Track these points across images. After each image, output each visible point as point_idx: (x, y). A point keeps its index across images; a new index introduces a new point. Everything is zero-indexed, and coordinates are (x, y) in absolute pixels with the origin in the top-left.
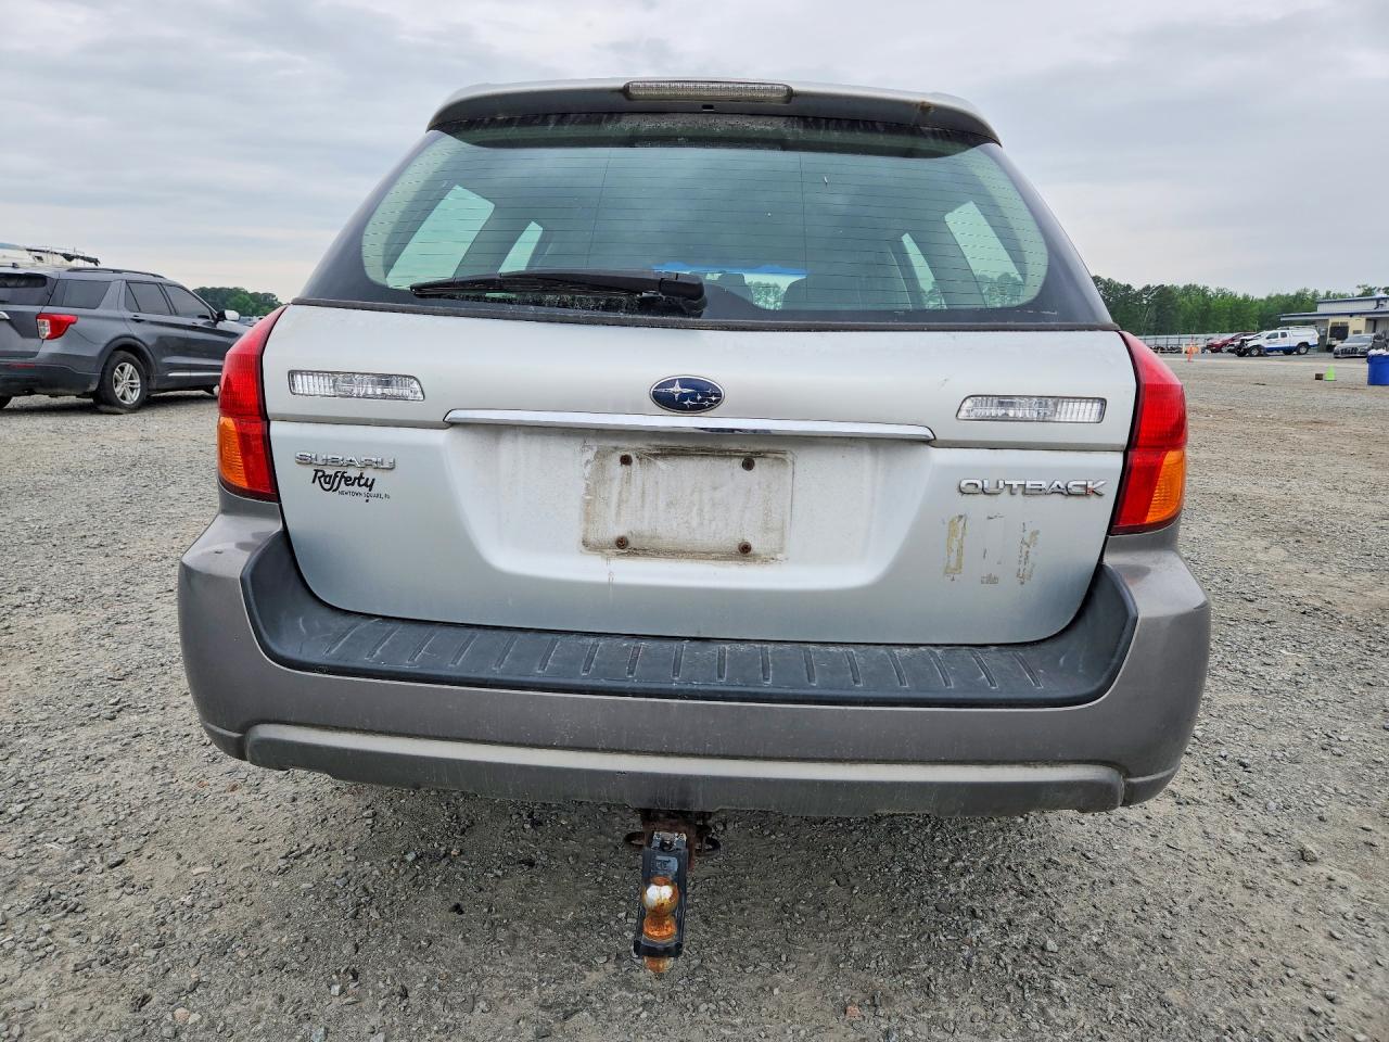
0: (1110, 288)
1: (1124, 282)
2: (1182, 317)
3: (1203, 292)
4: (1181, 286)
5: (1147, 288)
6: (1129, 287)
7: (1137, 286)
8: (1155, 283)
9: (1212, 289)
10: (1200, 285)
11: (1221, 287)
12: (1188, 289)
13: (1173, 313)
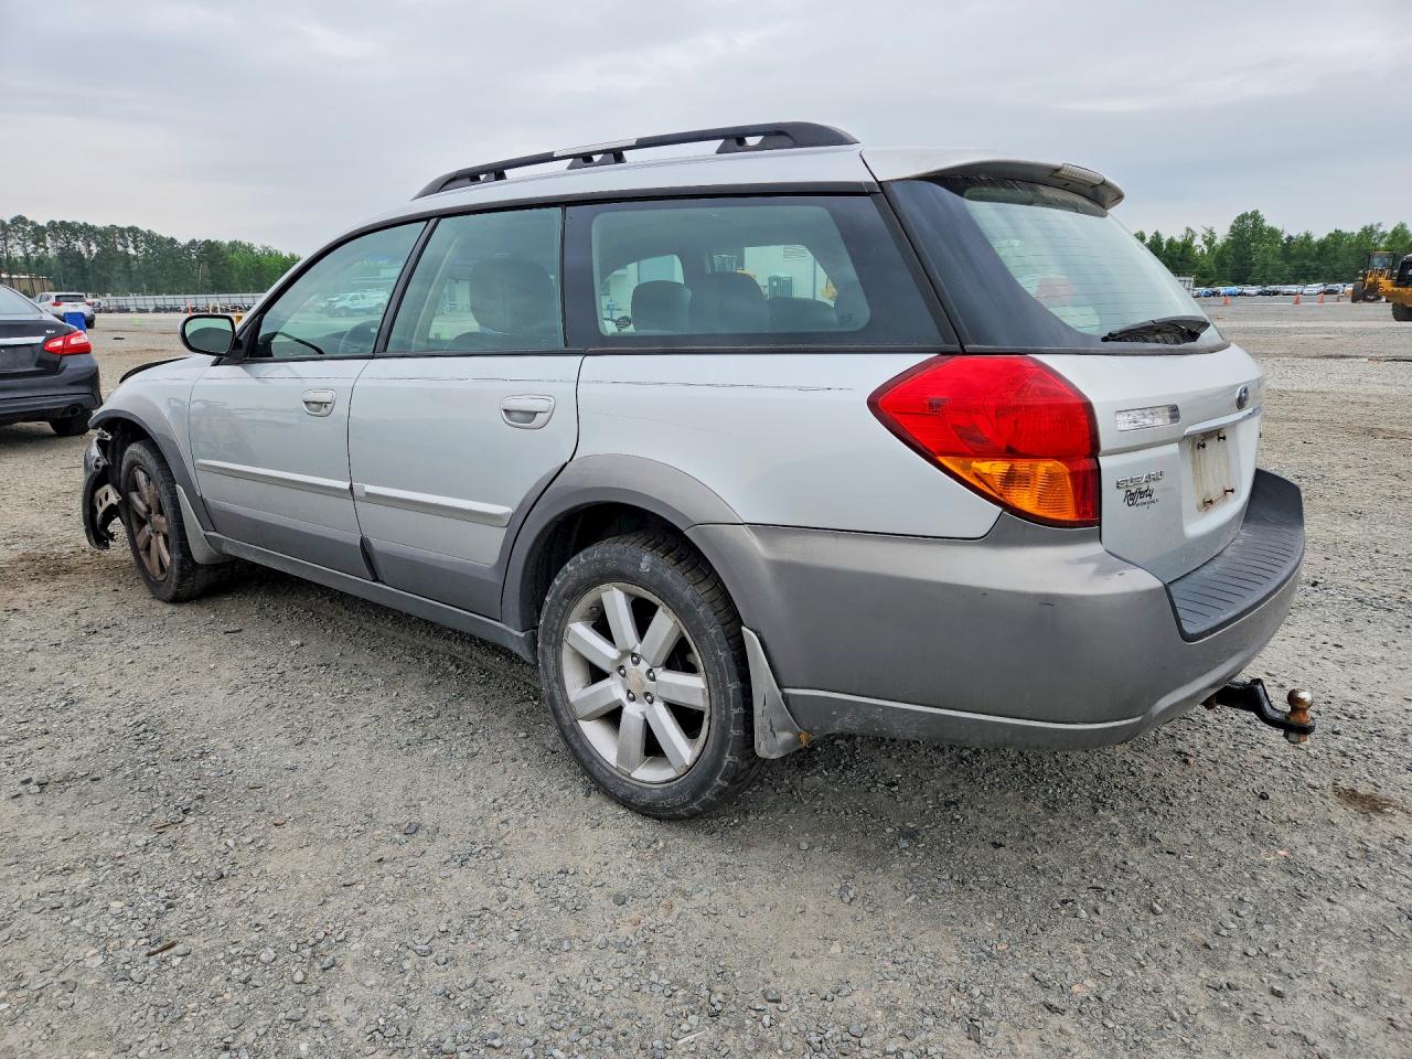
0: (152, 241)
1: (167, 235)
2: (236, 275)
3: (250, 249)
4: (227, 242)
5: (193, 242)
6: (172, 241)
7: (183, 240)
8: (201, 237)
9: (258, 246)
10: (245, 241)
11: (267, 245)
12: (234, 246)
13: (227, 269)
